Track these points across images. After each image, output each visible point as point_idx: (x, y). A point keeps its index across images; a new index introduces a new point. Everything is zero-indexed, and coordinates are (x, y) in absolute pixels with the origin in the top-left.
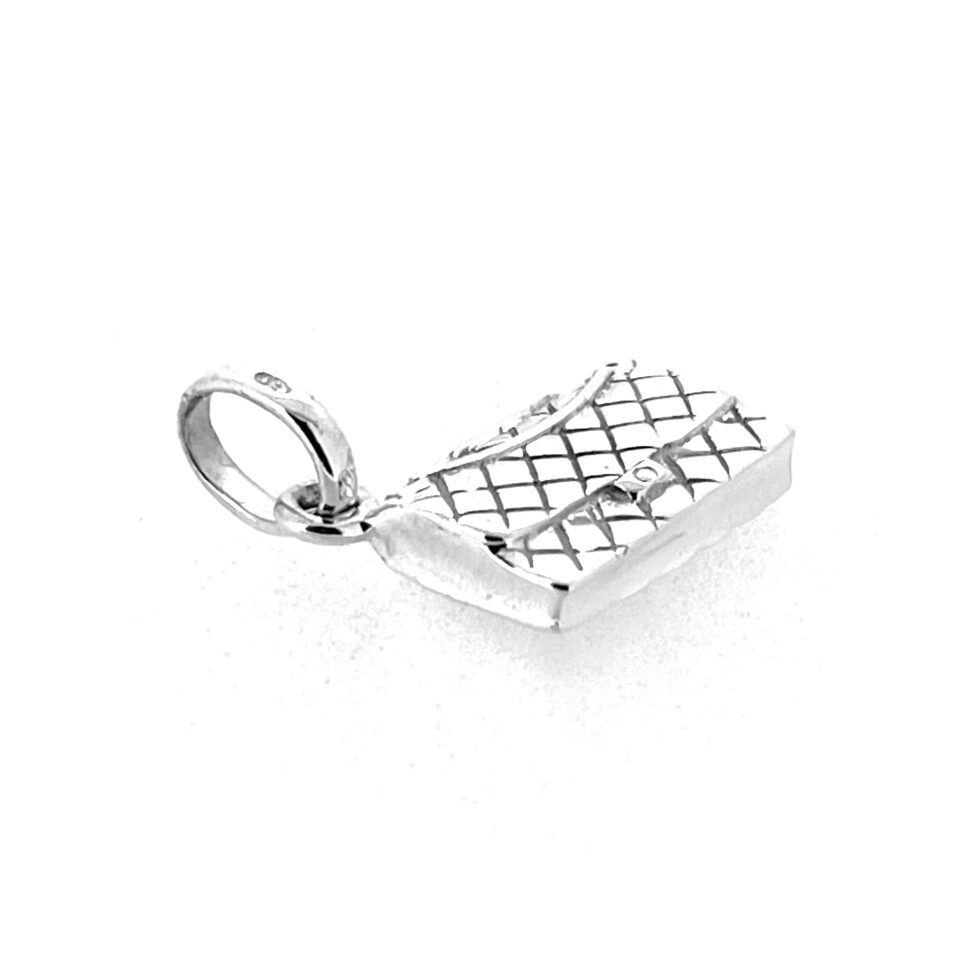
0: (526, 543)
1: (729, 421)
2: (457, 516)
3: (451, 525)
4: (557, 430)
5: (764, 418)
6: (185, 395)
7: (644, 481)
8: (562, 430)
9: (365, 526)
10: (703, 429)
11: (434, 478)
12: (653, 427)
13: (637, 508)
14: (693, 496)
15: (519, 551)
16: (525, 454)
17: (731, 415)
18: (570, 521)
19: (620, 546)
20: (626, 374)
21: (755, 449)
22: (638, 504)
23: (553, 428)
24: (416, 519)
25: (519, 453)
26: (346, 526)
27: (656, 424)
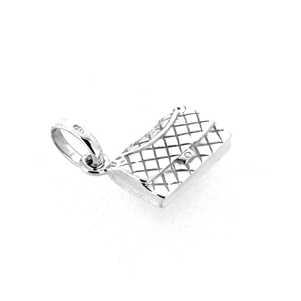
0: (153, 182)
1: (213, 132)
2: (133, 173)
3: (131, 175)
4: (162, 137)
5: (223, 130)
6: (52, 127)
7: (187, 158)
8: (164, 137)
9: (105, 170)
10: (205, 135)
11: (126, 157)
12: (190, 135)
13: (185, 167)
14: (202, 161)
15: (151, 184)
16: (153, 147)
17: (213, 129)
18: (166, 172)
19: (180, 182)
20: (183, 113)
21: (220, 142)
22: (185, 165)
23: (161, 137)
24: (121, 172)
25: (151, 147)
26: (100, 171)
27: (192, 134)
